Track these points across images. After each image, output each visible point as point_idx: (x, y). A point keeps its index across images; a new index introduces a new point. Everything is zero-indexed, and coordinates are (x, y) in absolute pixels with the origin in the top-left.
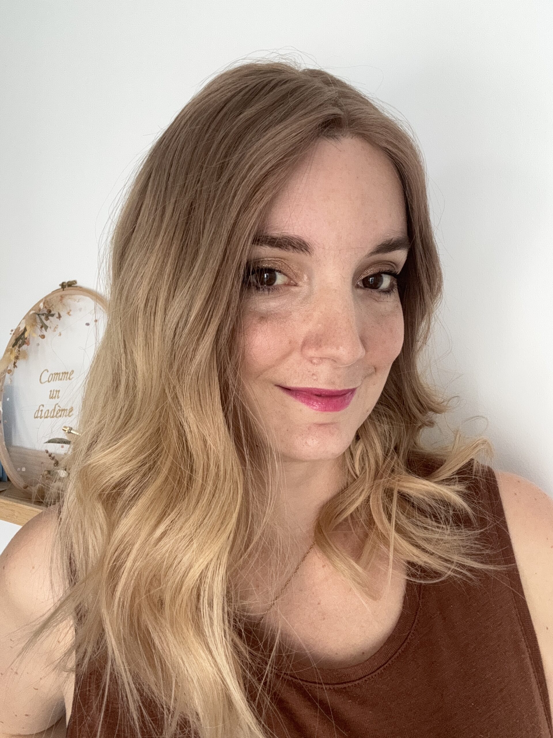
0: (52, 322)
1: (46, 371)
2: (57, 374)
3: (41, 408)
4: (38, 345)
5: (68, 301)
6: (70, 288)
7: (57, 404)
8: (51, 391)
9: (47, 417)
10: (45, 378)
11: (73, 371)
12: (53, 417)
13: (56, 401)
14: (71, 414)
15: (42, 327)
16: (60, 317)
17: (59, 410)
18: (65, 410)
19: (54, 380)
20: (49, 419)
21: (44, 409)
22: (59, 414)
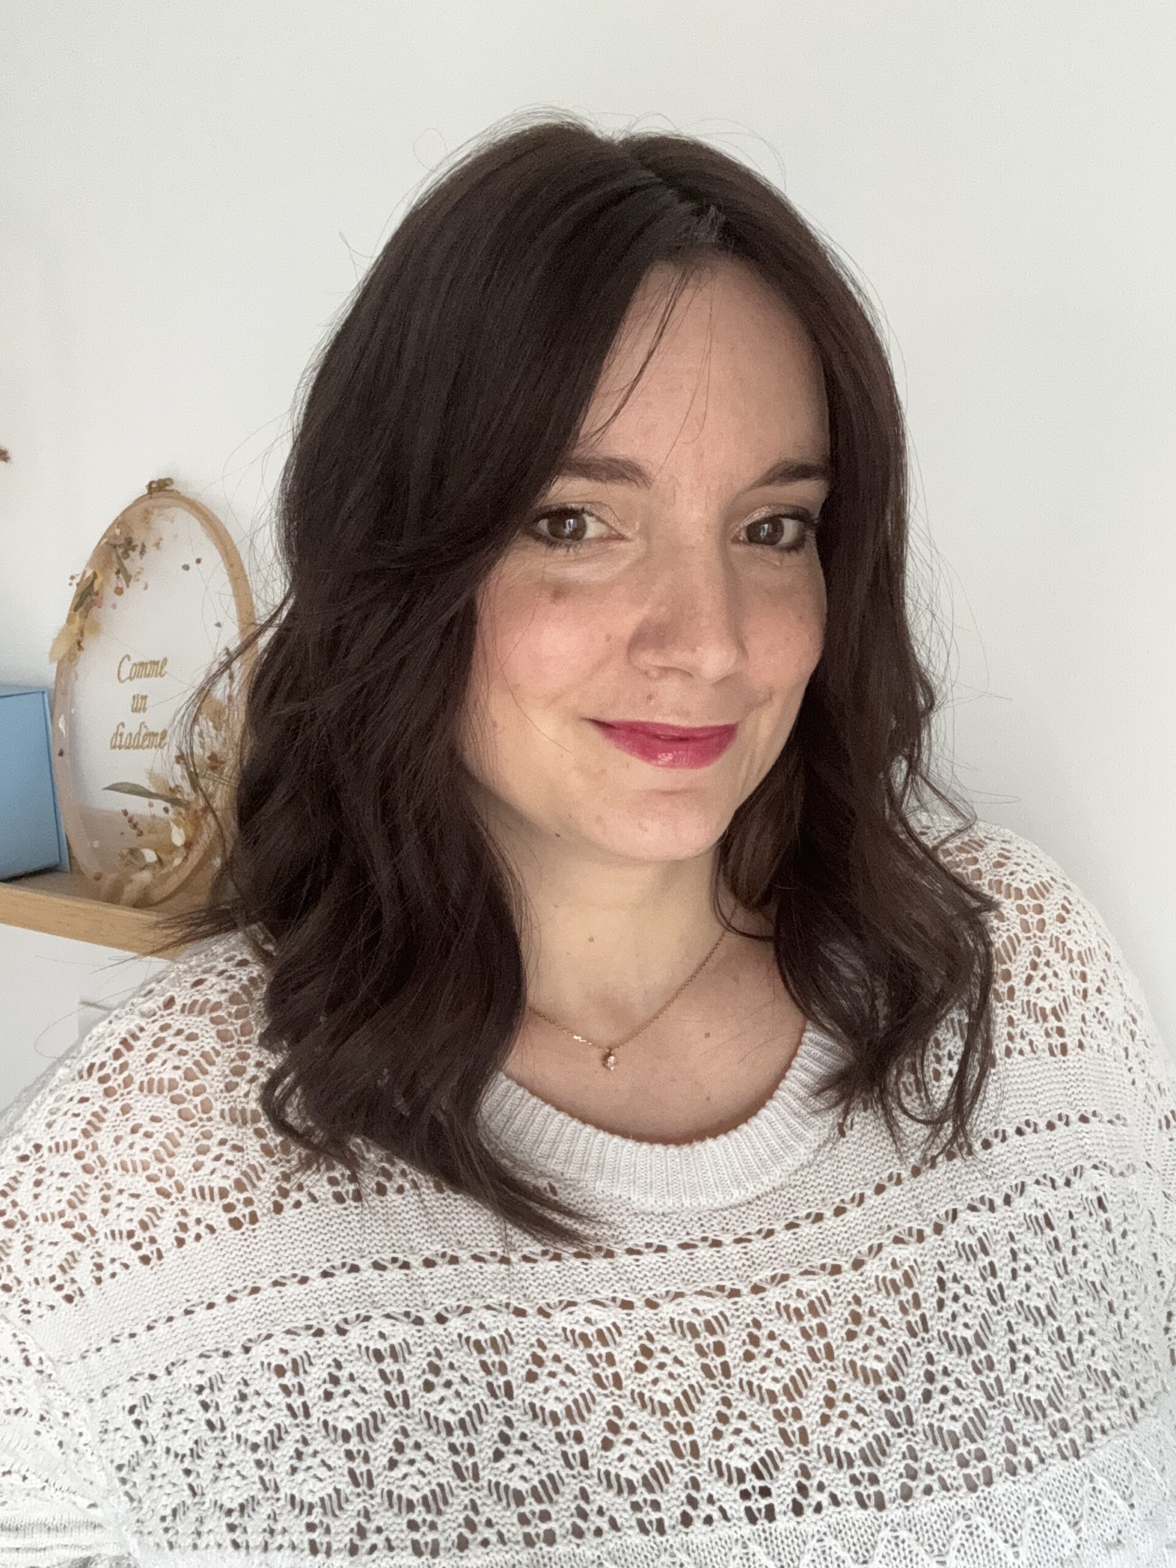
0: (133, 563)
1: (125, 660)
2: (142, 664)
3: (121, 729)
4: (114, 606)
5: (155, 521)
6: (161, 493)
7: (143, 723)
8: (134, 697)
9: (128, 748)
10: (125, 674)
11: (164, 661)
12: (137, 747)
13: (140, 717)
14: (163, 742)
15: (118, 573)
16: (142, 552)
17: (147, 735)
18: (155, 735)
19: (139, 676)
20: (131, 750)
21: (126, 731)
22: (146, 743)
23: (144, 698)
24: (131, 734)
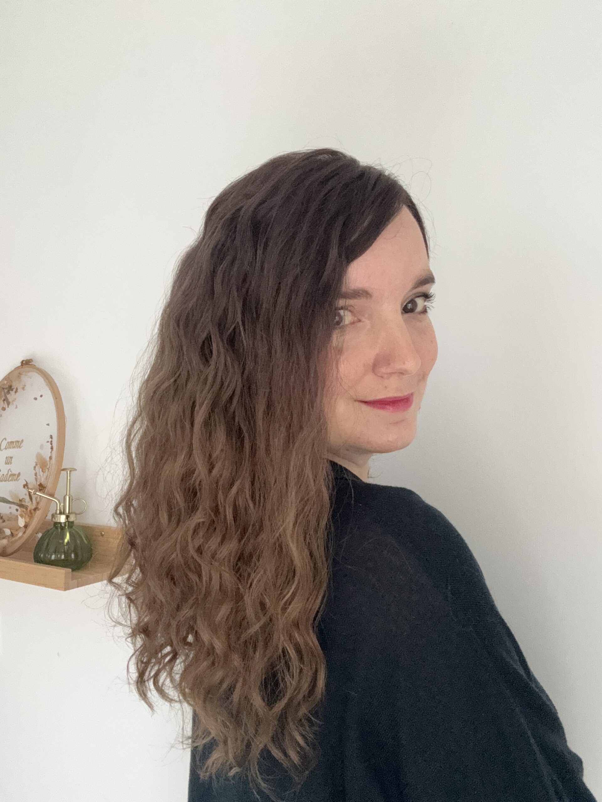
0: (11, 396)
1: (4, 440)
2: (12, 442)
4: (1, 416)
5: (23, 378)
6: (27, 366)
7: (10, 469)
8: (6, 457)
9: (2, 481)
11: (22, 441)
12: (6, 481)
13: (8, 467)
14: (18, 479)
15: (4, 400)
16: (16, 392)
17: (11, 475)
18: (14, 475)
19: (10, 448)
21: (1, 473)
22: (10, 478)
23: (11, 458)
24: (3, 475)
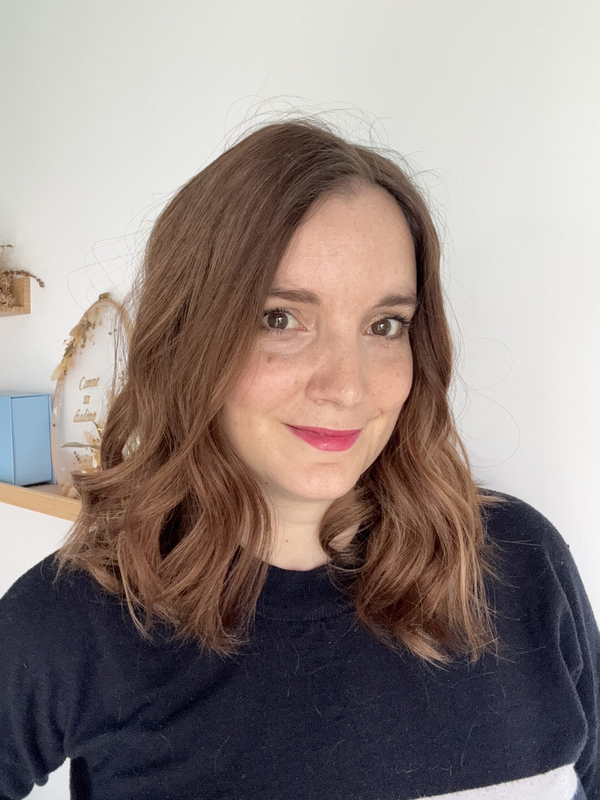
0: (89, 332)
1: (83, 379)
2: (90, 381)
3: (79, 413)
4: (81, 354)
5: (101, 313)
6: (105, 300)
7: (88, 409)
8: (85, 397)
9: (80, 422)
10: (82, 386)
11: (98, 378)
12: (84, 421)
13: (86, 406)
14: (93, 418)
15: (83, 338)
16: (94, 328)
17: (88, 415)
18: (91, 414)
19: (87, 387)
20: (82, 423)
21: (80, 413)
22: (88, 419)
23: (89, 397)
24: (82, 415)
